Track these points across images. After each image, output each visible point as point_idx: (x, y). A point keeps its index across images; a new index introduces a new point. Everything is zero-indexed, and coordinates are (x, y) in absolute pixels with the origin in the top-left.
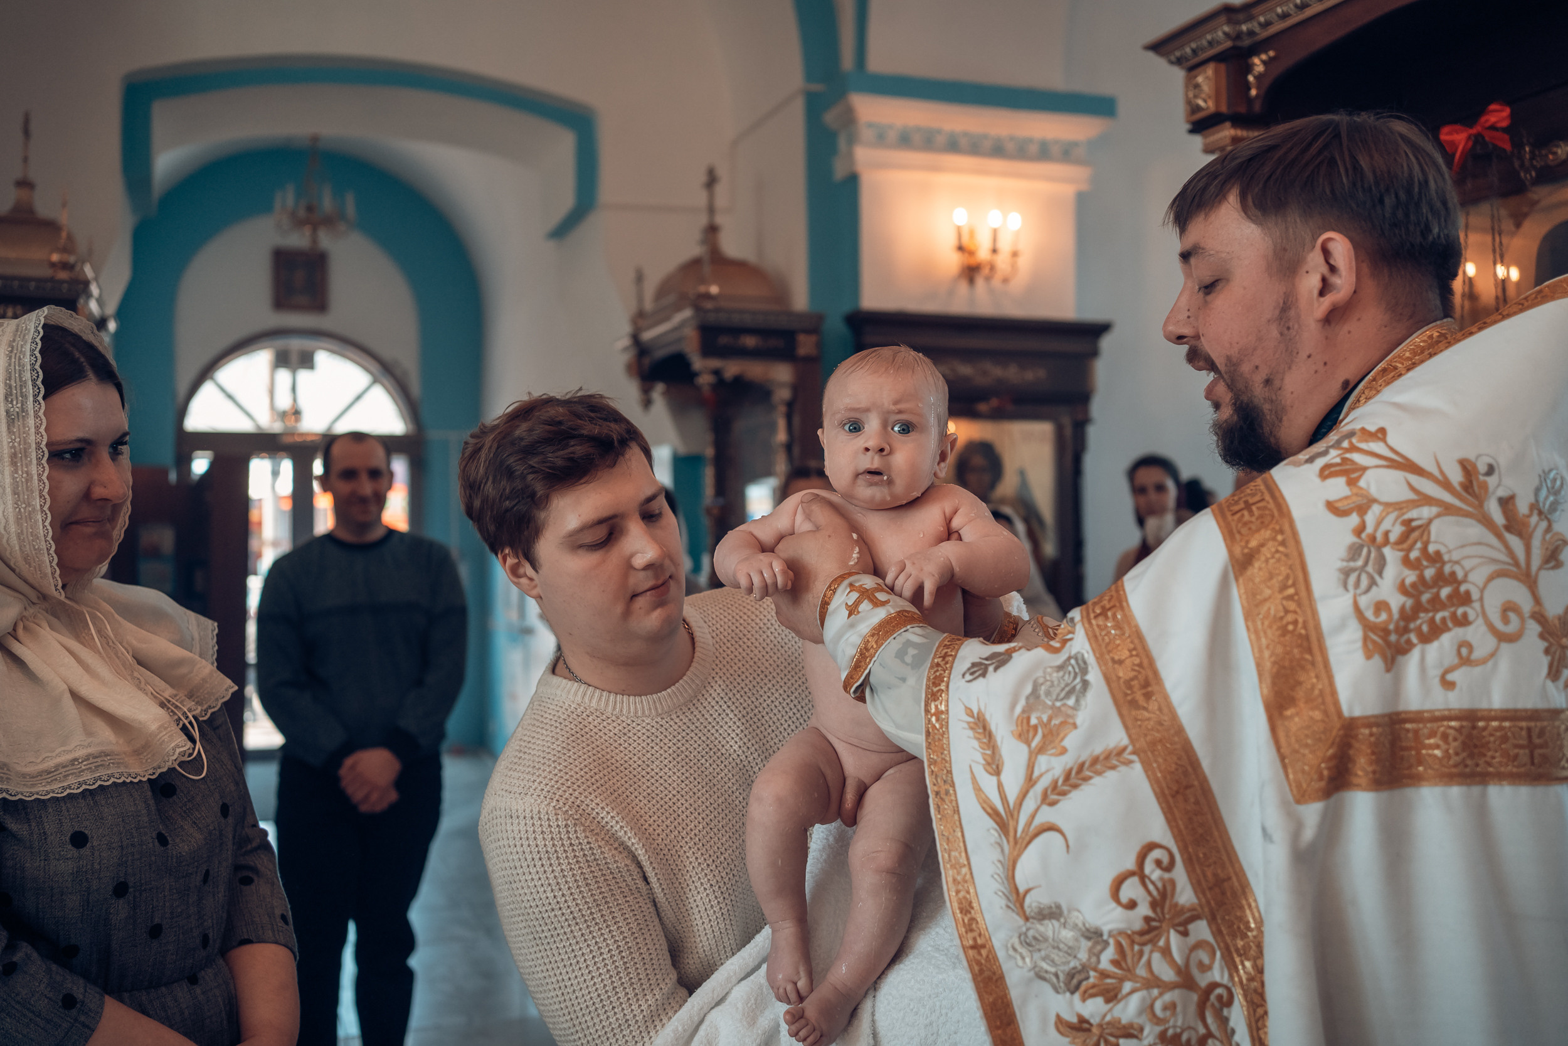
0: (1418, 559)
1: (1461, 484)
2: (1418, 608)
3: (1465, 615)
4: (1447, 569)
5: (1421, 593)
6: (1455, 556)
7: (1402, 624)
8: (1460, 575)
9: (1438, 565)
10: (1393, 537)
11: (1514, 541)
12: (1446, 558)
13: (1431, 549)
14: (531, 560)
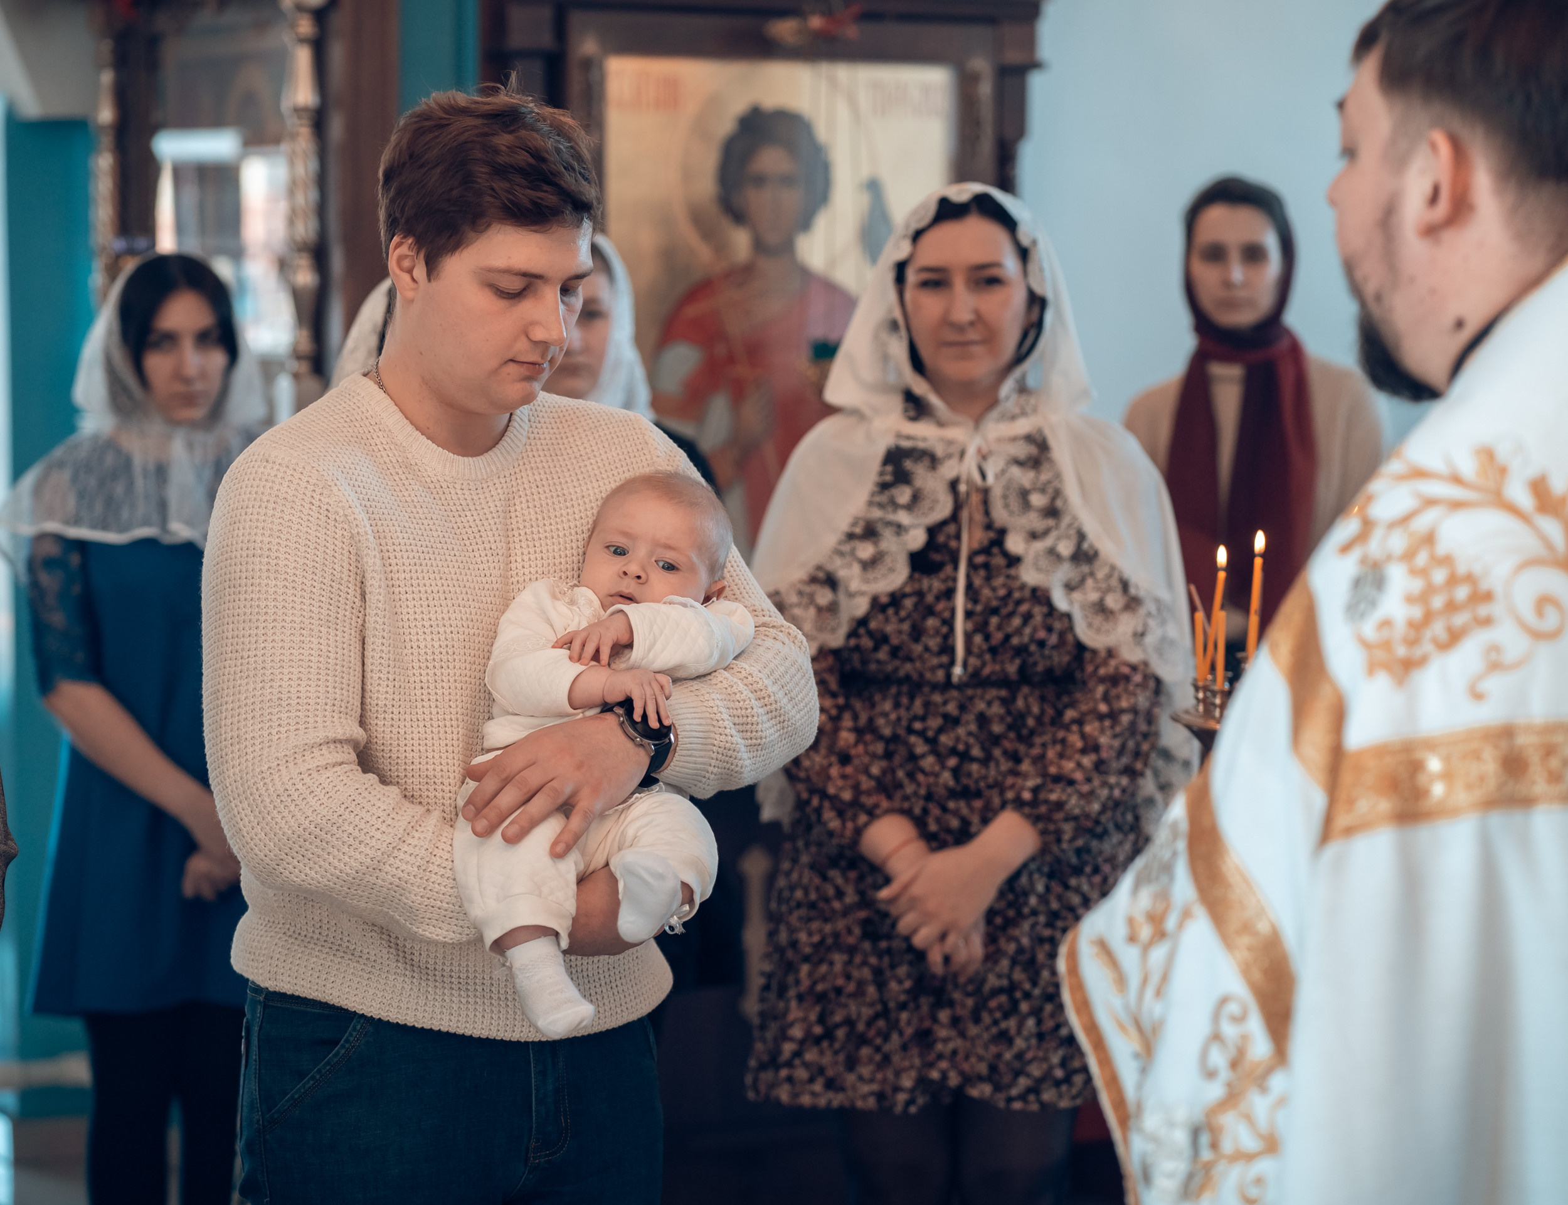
0: (1425, 566)
1: (1474, 474)
3: (1489, 615)
4: (1462, 568)
5: (1431, 599)
7: (1411, 634)
8: (1478, 572)
9: (1449, 567)
13: (1441, 550)
14: (432, 266)
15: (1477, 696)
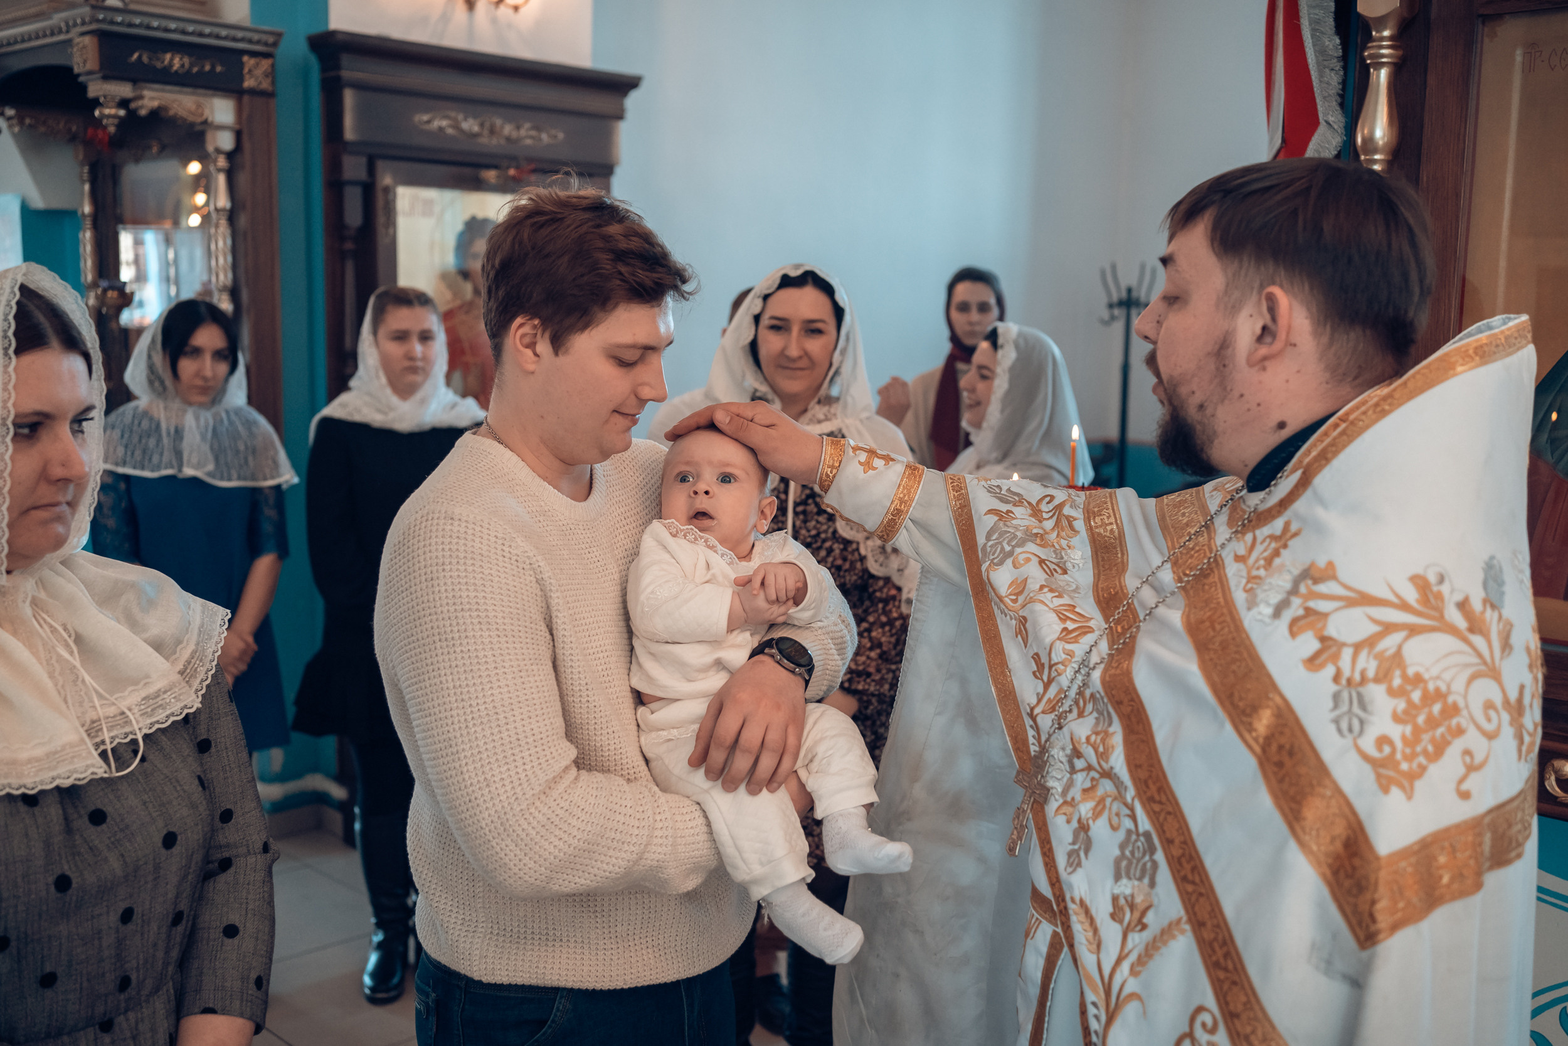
0: (1401, 687)
1: (1418, 601)
2: (1417, 732)
3: (1458, 725)
4: (1431, 686)
5: (1415, 716)
6: (1434, 672)
7: (1408, 751)
8: (1444, 688)
9: (1422, 685)
10: (1371, 674)
11: (1478, 640)
12: (1426, 676)
13: (1411, 671)
14: (558, 343)
15: (1465, 795)
